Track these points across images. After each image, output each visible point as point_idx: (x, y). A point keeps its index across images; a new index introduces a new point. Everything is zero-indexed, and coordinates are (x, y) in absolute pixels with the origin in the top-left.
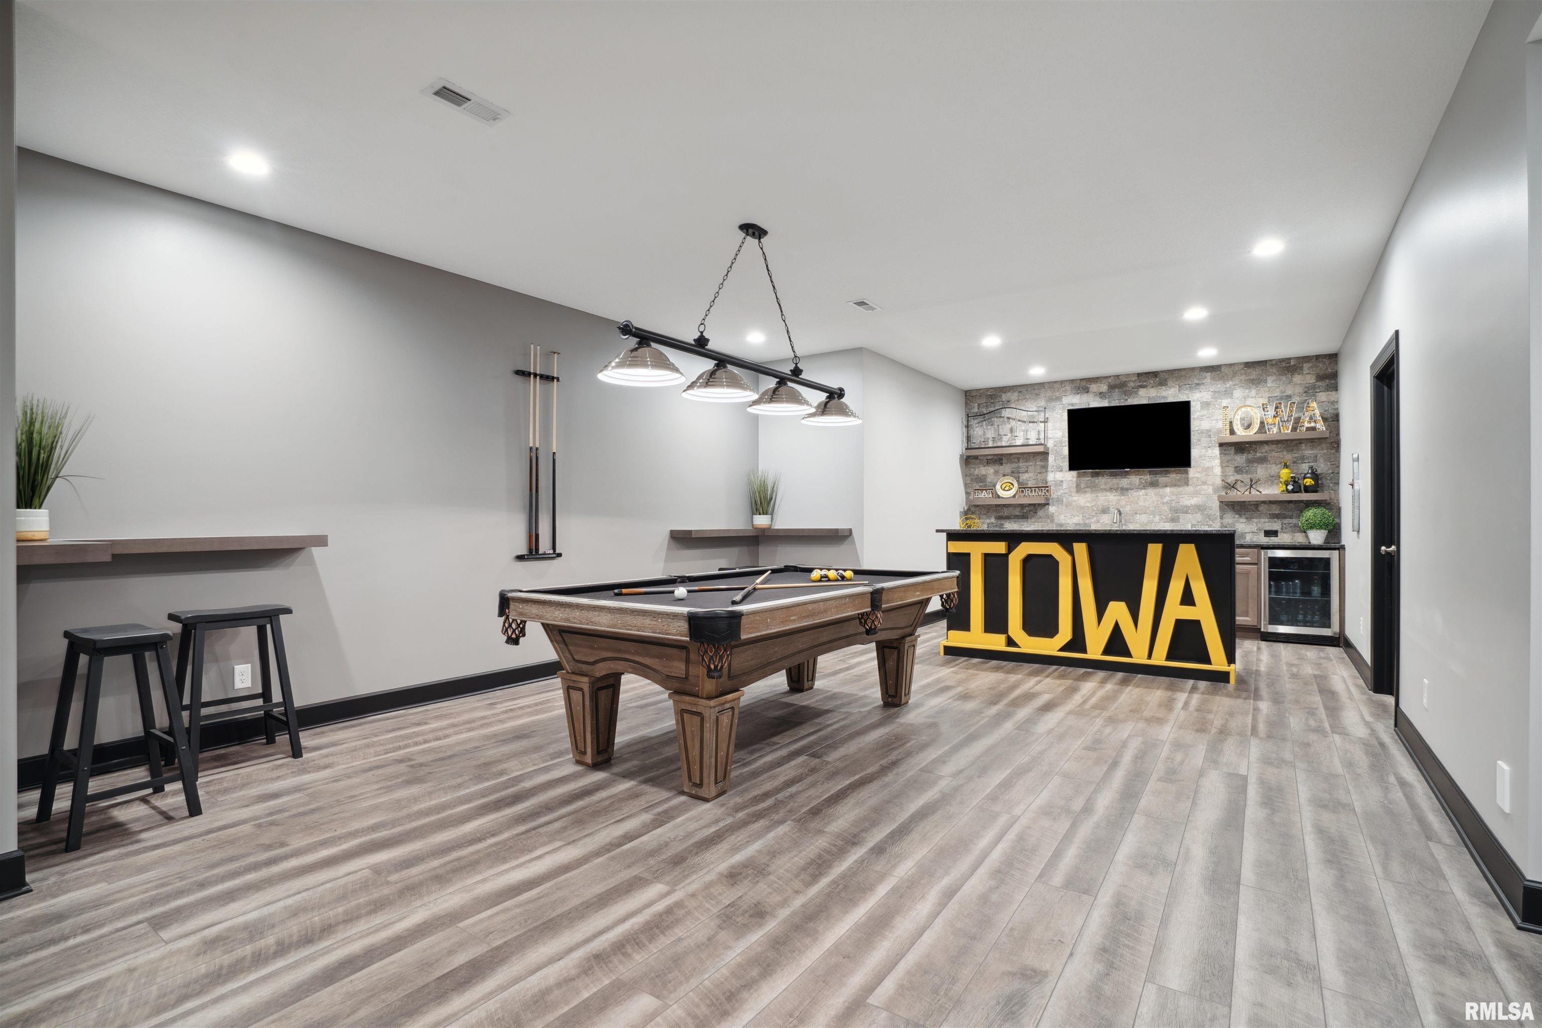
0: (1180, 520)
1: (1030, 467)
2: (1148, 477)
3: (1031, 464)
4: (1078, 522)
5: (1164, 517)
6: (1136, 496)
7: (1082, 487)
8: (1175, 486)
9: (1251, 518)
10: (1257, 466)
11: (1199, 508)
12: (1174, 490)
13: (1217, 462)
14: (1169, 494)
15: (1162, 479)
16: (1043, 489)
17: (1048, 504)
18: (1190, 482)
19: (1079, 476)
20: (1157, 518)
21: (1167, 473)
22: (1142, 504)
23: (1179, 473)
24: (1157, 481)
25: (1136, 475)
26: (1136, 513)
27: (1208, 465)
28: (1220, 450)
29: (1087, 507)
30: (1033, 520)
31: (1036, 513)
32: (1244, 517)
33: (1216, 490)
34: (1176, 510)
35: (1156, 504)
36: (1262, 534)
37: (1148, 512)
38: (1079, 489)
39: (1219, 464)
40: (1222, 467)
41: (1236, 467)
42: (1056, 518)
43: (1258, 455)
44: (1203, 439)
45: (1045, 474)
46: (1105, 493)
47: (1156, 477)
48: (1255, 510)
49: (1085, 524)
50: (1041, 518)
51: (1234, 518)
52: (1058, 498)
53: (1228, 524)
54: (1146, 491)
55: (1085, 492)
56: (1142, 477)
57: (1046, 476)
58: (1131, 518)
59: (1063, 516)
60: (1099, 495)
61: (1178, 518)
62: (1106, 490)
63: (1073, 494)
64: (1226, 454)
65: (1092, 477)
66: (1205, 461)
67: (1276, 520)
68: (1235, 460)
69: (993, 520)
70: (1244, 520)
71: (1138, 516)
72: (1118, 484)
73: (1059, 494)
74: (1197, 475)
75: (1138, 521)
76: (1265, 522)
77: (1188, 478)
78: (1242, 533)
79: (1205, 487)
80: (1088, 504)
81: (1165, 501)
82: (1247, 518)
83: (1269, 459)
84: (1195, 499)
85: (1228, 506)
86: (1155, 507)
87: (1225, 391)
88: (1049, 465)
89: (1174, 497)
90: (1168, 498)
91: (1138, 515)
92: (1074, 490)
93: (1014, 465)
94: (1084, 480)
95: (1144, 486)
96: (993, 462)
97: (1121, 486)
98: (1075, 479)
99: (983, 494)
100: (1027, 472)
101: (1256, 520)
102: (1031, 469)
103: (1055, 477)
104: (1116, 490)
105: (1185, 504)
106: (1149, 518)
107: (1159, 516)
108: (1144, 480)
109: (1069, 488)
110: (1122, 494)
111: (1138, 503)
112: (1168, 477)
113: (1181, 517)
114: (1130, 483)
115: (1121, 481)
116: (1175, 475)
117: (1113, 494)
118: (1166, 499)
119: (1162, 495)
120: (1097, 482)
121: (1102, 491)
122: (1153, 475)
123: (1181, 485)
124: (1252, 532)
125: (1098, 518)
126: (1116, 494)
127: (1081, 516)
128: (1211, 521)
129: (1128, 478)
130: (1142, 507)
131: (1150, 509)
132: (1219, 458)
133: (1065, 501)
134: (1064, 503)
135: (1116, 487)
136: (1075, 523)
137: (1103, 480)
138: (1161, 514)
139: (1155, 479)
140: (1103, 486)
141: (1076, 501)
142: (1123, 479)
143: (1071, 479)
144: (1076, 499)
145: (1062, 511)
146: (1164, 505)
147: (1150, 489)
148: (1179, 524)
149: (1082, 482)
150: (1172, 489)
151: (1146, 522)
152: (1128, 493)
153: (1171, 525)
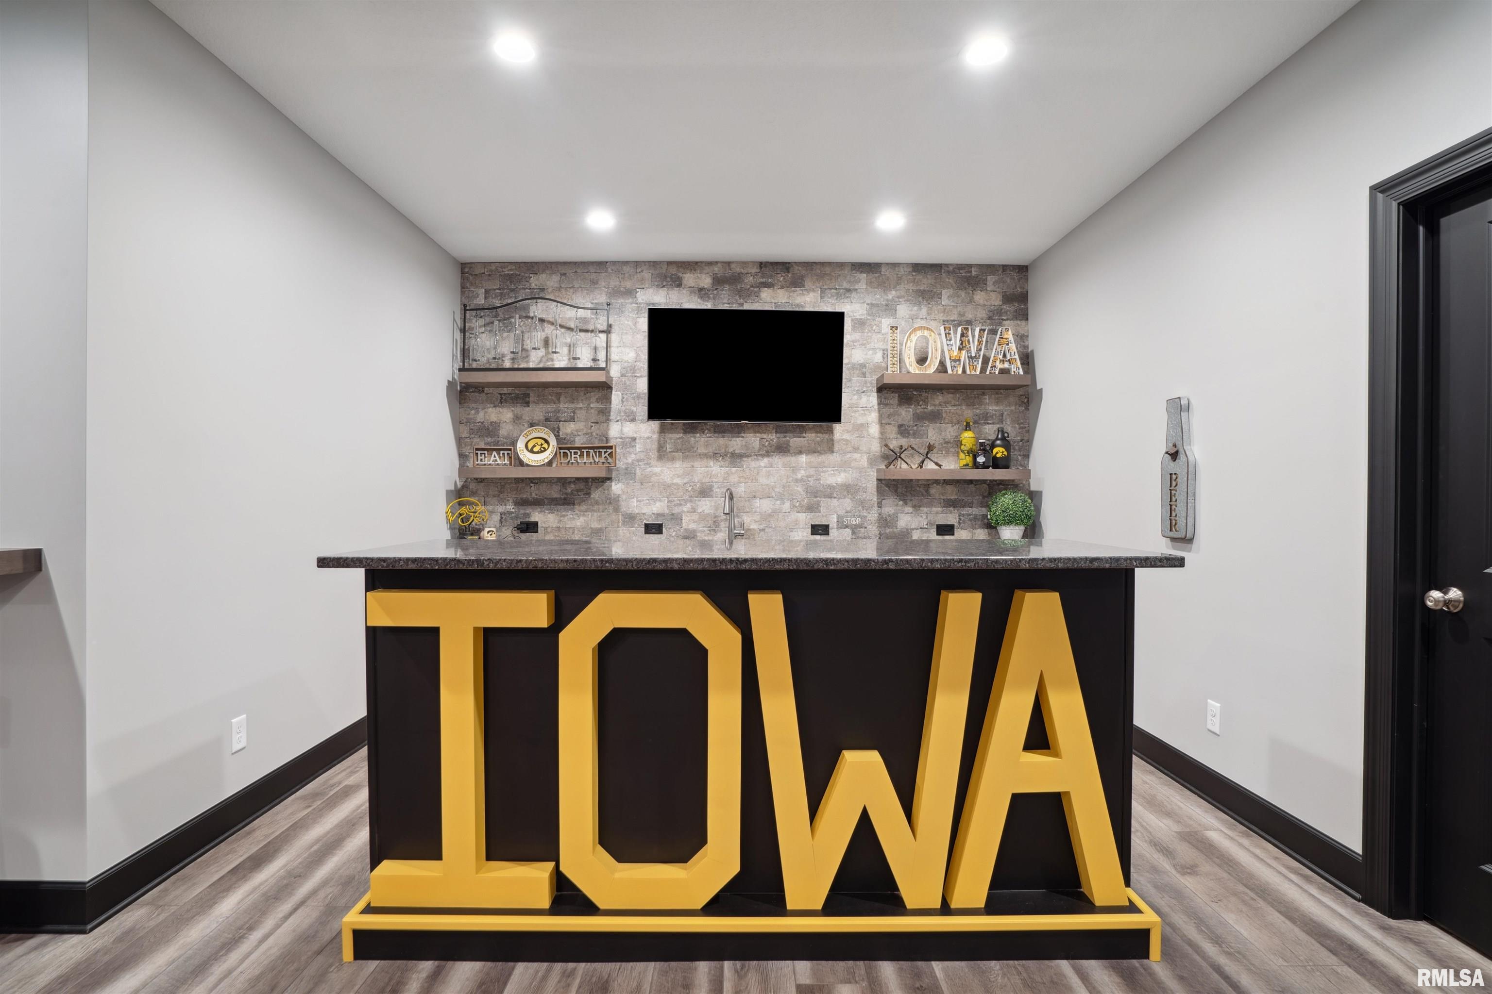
0: (821, 509)
1: (577, 409)
2: (772, 437)
3: (581, 405)
4: (660, 511)
5: (798, 504)
6: (754, 468)
7: (669, 450)
8: (814, 452)
9: (920, 507)
10: (928, 426)
11: (848, 489)
12: (814, 459)
13: (874, 416)
14: (804, 465)
15: (795, 441)
16: (603, 451)
17: (609, 479)
18: (837, 447)
19: (662, 430)
20: (787, 506)
21: (803, 430)
22: (763, 480)
23: (820, 432)
24: (788, 443)
25: (755, 432)
26: (755, 497)
27: (861, 420)
28: (879, 397)
29: (677, 484)
30: (584, 507)
31: (589, 494)
32: (910, 504)
33: (872, 462)
34: (814, 493)
35: (784, 481)
36: (934, 531)
37: (773, 494)
38: (662, 454)
39: (876, 420)
40: (881, 424)
41: (900, 426)
42: (623, 504)
43: (930, 408)
44: (855, 379)
45: (605, 425)
46: (705, 462)
47: (785, 437)
48: (925, 493)
49: (673, 514)
50: (597, 503)
51: (897, 505)
52: (626, 469)
53: (889, 515)
54: (770, 459)
55: (673, 459)
56: (765, 436)
57: (608, 429)
58: (747, 504)
59: (635, 500)
60: (697, 464)
61: (818, 505)
62: (706, 456)
63: (653, 462)
64: (886, 405)
65: (685, 432)
66: (857, 414)
67: (952, 509)
68: (899, 415)
69: (510, 507)
70: (910, 510)
71: (757, 503)
72: (726, 447)
73: (630, 461)
74: (846, 436)
75: (758, 510)
76: (937, 513)
77: (833, 440)
78: (907, 530)
79: (857, 456)
80: (677, 481)
81: (799, 476)
82: (914, 507)
83: (944, 415)
84: (843, 475)
85: (889, 487)
86: (784, 487)
87: (887, 305)
88: (613, 409)
89: (812, 471)
90: (803, 472)
91: (757, 501)
92: (654, 454)
93: (551, 407)
94: (671, 439)
95: (767, 452)
96: (512, 399)
97: (731, 450)
98: (655, 436)
99: (492, 458)
100: (572, 419)
101: (925, 509)
102: (581, 414)
103: (621, 430)
104: (724, 456)
105: (828, 482)
106: (774, 505)
107: (789, 502)
108: (767, 441)
109: (646, 451)
110: (733, 464)
111: (757, 480)
112: (804, 437)
113: (822, 504)
114: (745, 445)
115: (732, 442)
116: (813, 435)
117: (719, 463)
118: (801, 474)
119: (794, 467)
120: (693, 442)
121: (701, 458)
122: (781, 433)
123: (822, 452)
124: (921, 528)
125: (693, 505)
126: (723, 463)
127: (666, 502)
128: (865, 511)
129: (743, 437)
130: (764, 487)
131: (777, 490)
132: (877, 409)
133: (640, 474)
134: (637, 478)
135: (723, 451)
136: (655, 512)
137: (703, 439)
138: (793, 499)
139: (784, 439)
140: (702, 450)
141: (657, 474)
142: (735, 439)
143: (650, 435)
144: (657, 470)
145: (633, 492)
146: (797, 484)
147: (777, 457)
148: (820, 514)
149: (668, 441)
150: (809, 457)
151: (770, 511)
152: (743, 463)
153: (808, 517)
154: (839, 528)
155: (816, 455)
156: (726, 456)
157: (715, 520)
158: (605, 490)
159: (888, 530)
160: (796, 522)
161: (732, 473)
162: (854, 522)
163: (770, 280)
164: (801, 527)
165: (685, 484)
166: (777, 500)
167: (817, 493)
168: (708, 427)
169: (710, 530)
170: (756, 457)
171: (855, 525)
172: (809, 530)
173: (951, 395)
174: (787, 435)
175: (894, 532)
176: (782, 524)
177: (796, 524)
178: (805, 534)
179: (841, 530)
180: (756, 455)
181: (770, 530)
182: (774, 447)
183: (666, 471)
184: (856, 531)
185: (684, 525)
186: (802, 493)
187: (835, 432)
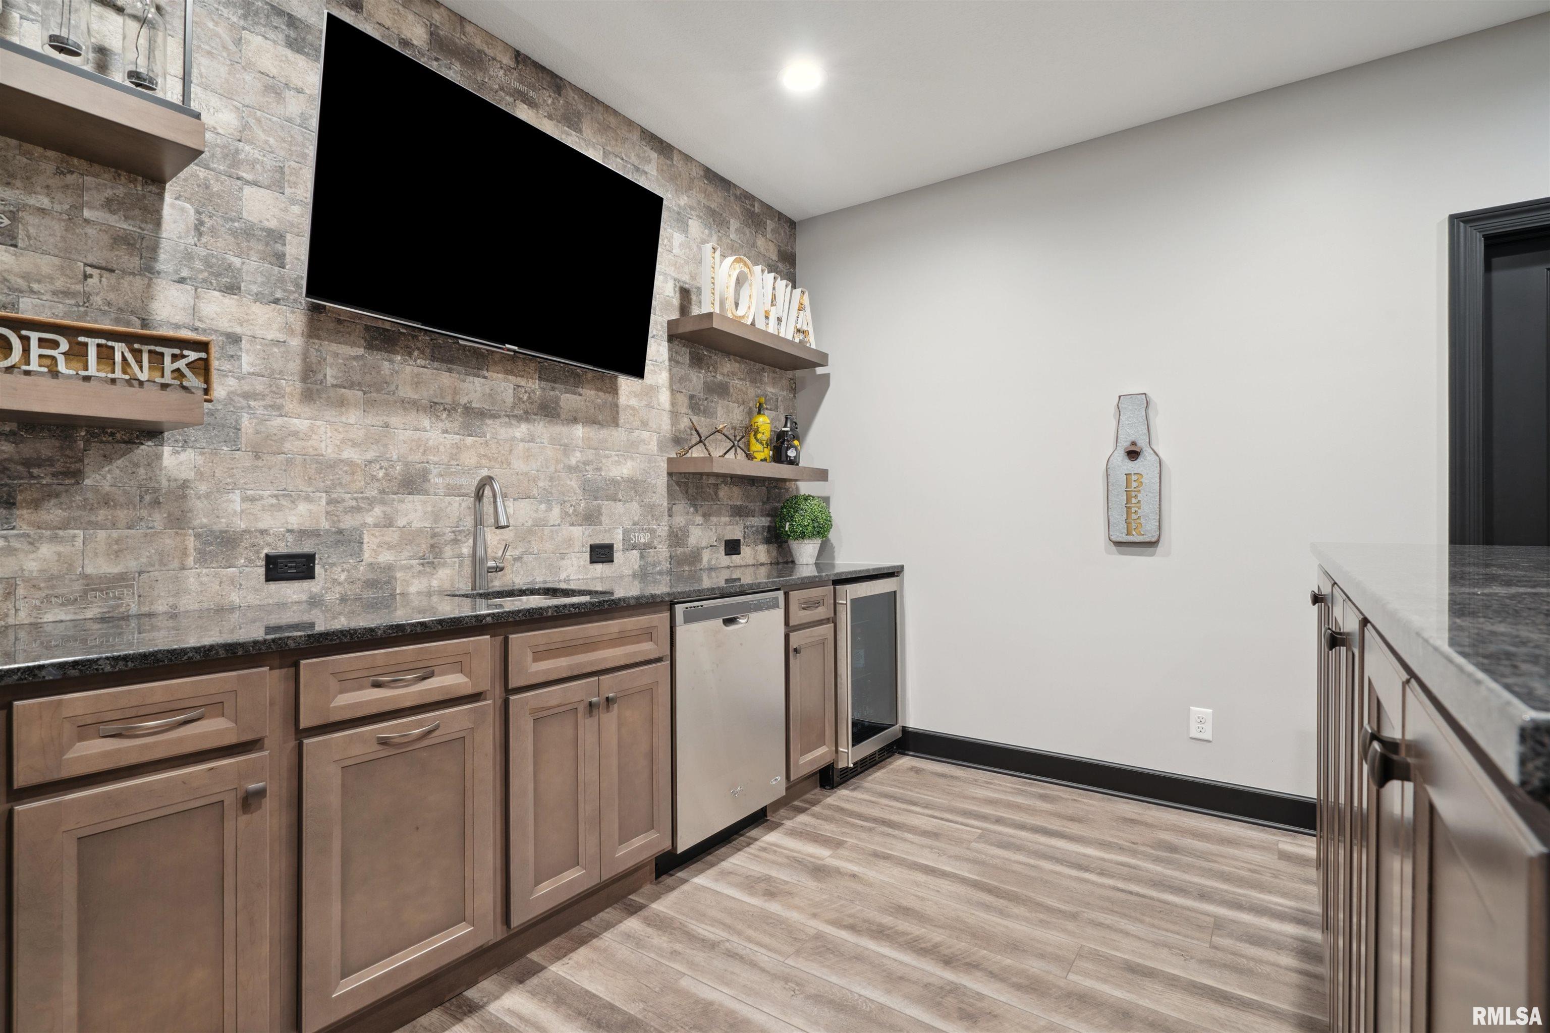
0: (603, 519)
1: (31, 220)
2: (533, 386)
3: (44, 202)
4: (308, 525)
5: (571, 510)
6: (505, 440)
7: (330, 380)
8: (594, 423)
9: (710, 515)
10: (717, 403)
11: (636, 486)
12: (594, 433)
13: (664, 377)
14: (580, 443)
15: (568, 400)
18: (622, 418)
20: (556, 513)
21: (580, 381)
22: (519, 465)
23: (601, 390)
24: (557, 401)
25: (507, 372)
27: (650, 380)
28: (670, 350)
29: (350, 463)
30: (53, 513)
31: (78, 472)
32: (700, 511)
33: (662, 447)
34: (593, 491)
35: (552, 469)
36: (722, 550)
37: (535, 492)
39: (667, 383)
40: (673, 392)
41: (691, 398)
42: (197, 505)
43: (719, 377)
45: (138, 280)
46: (412, 418)
47: (553, 389)
48: (714, 494)
49: (340, 532)
50: (107, 501)
51: (688, 513)
52: (212, 413)
53: (680, 528)
54: (531, 427)
55: (342, 403)
56: (523, 382)
57: (147, 295)
59: (236, 496)
60: (395, 420)
61: (599, 510)
62: (415, 405)
63: (291, 405)
64: (678, 363)
65: (370, 347)
67: (737, 518)
68: (690, 381)
70: (701, 519)
72: (455, 392)
73: (221, 393)
74: (634, 402)
76: (725, 524)
77: (617, 406)
78: (698, 549)
79: (645, 435)
80: (349, 453)
81: (573, 462)
82: (704, 515)
83: (731, 390)
84: (630, 464)
85: (680, 486)
86: (551, 479)
87: (679, 213)
88: (165, 245)
89: (590, 454)
90: (578, 454)
92: (291, 385)
94: (336, 355)
95: (526, 412)
97: (464, 400)
98: (296, 342)
101: (715, 520)
102: (44, 230)
104: (451, 410)
105: (611, 474)
106: (537, 511)
107: (559, 505)
108: (526, 392)
109: (272, 375)
110: (467, 430)
111: (509, 464)
112: (580, 395)
113: (604, 510)
114: (490, 395)
115: (466, 385)
116: (593, 392)
117: (441, 424)
118: (575, 458)
119: (565, 445)
120: (387, 372)
121: (405, 409)
122: (547, 380)
123: (605, 423)
124: (711, 546)
125: (388, 509)
126: (448, 425)
127: (323, 502)
128: (655, 522)
129: (485, 378)
130: (521, 477)
131: (541, 484)
132: (668, 367)
133: (251, 431)
134: (244, 440)
135: (448, 400)
136: (295, 527)
137: (408, 369)
138: (564, 502)
139: (552, 393)
140: (407, 392)
141: (301, 435)
142: (471, 378)
143: (281, 337)
144: (300, 424)
145: (231, 476)
146: (570, 475)
147: (541, 424)
148: (602, 528)
149: (329, 359)
150: (587, 429)
151: (530, 523)
152: (485, 427)
153: (586, 533)
154: (625, 550)
155: (596, 426)
156: (454, 409)
157: (432, 542)
158: (137, 465)
159: (680, 550)
160: (569, 541)
161: (466, 447)
162: (642, 541)
163: (531, 94)
164: (576, 550)
165: (370, 462)
166: (541, 503)
167: (597, 491)
168: (419, 345)
169: (423, 564)
170: (507, 420)
171: (644, 544)
172: (587, 555)
173: (737, 364)
174: (556, 386)
175: (685, 553)
176: (549, 546)
177: (570, 546)
178: (582, 563)
179: (628, 553)
180: (508, 416)
181: (531, 557)
182: (536, 405)
183: (323, 428)
184: (645, 554)
185: (367, 556)
186: (578, 491)
187: (620, 392)
